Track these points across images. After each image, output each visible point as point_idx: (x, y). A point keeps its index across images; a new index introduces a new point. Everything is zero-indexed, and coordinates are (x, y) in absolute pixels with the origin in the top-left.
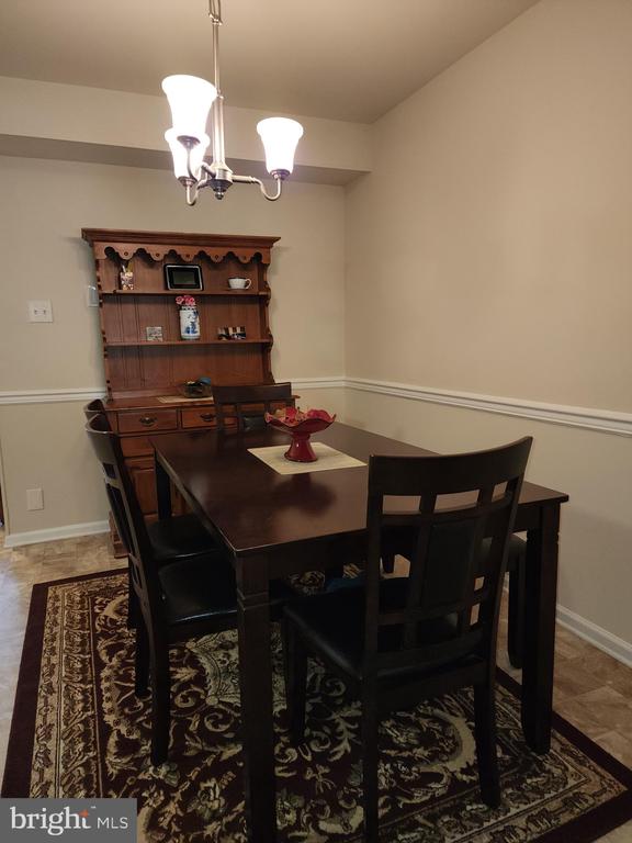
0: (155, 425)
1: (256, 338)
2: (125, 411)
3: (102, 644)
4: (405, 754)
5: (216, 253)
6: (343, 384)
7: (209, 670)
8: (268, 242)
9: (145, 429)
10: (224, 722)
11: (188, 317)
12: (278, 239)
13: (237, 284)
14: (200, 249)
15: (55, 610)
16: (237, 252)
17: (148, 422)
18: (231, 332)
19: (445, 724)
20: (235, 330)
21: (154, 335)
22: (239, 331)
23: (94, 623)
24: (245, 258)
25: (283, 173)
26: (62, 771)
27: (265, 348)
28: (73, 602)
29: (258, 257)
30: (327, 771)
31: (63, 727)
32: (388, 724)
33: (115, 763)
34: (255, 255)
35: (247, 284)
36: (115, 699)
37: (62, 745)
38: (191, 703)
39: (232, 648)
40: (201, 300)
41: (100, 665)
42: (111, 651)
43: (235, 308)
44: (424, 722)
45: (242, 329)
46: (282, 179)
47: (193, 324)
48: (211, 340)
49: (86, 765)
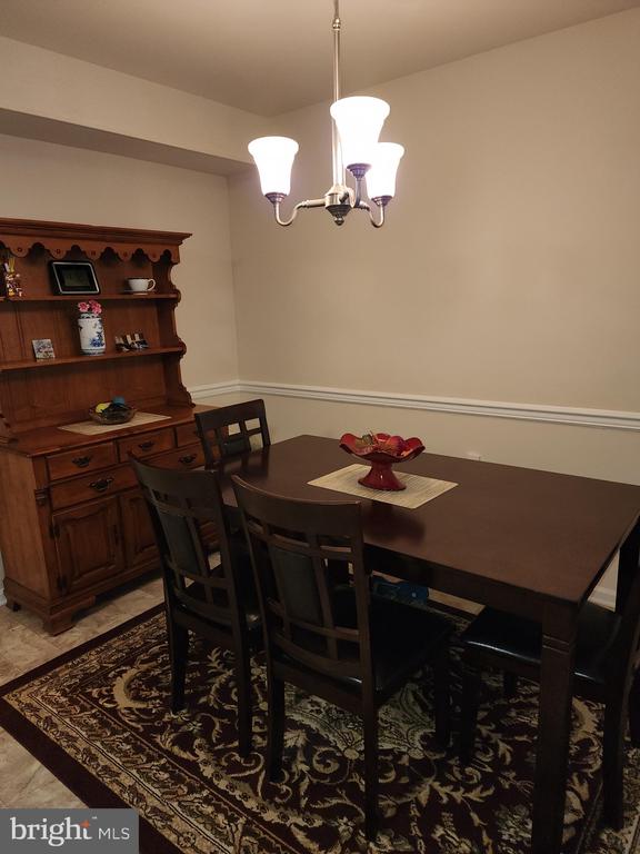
0: (91, 466)
3: (165, 741)
5: (125, 250)
6: (238, 388)
8: (178, 238)
9: (81, 470)
11: (91, 327)
12: (188, 235)
13: (141, 285)
15: (50, 723)
16: (146, 249)
17: (83, 462)
18: (130, 341)
20: (133, 338)
21: (43, 349)
22: (137, 339)
24: (155, 256)
29: (168, 254)
31: (230, 848)
35: (150, 285)
36: (251, 794)
39: (310, 695)
40: (107, 305)
41: (193, 767)
42: (185, 741)
45: (141, 336)
47: (99, 335)
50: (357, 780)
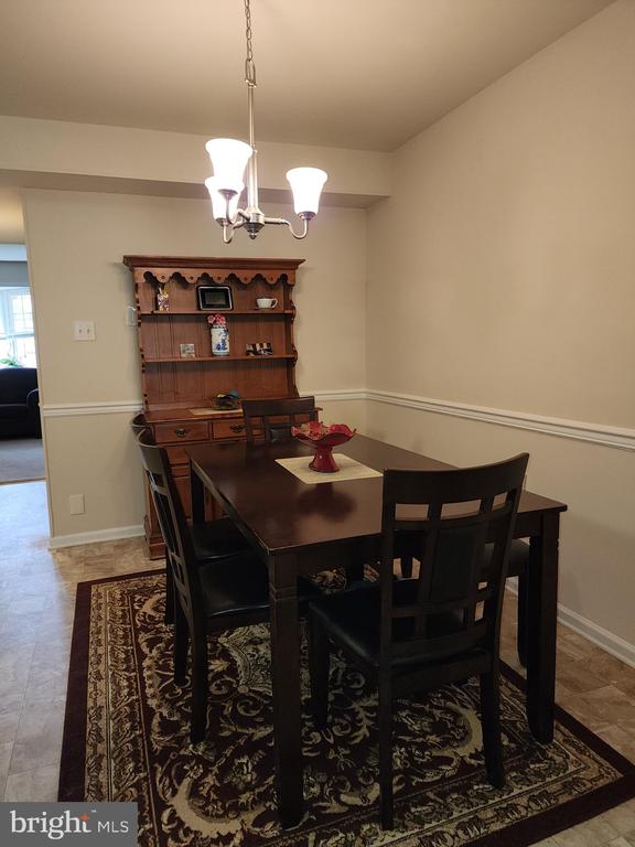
0: (188, 436)
1: (281, 353)
2: (161, 423)
3: (143, 637)
4: (419, 740)
5: (245, 275)
6: (364, 396)
7: (239, 662)
8: (294, 265)
9: (179, 439)
10: (255, 707)
11: (219, 335)
12: (302, 261)
13: (265, 303)
14: (230, 272)
15: (99, 607)
16: (264, 274)
17: (182, 433)
18: (258, 348)
19: (457, 715)
20: (261, 345)
21: (188, 351)
22: (265, 347)
23: (134, 618)
24: (272, 279)
25: (309, 215)
26: (112, 745)
27: (290, 362)
28: (114, 599)
29: (284, 277)
30: (348, 752)
31: (112, 709)
32: (404, 714)
33: (159, 741)
34: (281, 276)
35: (273, 303)
36: (156, 686)
37: (112, 724)
38: (224, 691)
39: (261, 643)
40: (230, 318)
41: (142, 656)
42: (151, 644)
43: (262, 325)
44: (437, 713)
45: (269, 345)
46: (308, 219)
47: (223, 341)
48: (240, 356)
49: (134, 742)
50: (227, 705)
